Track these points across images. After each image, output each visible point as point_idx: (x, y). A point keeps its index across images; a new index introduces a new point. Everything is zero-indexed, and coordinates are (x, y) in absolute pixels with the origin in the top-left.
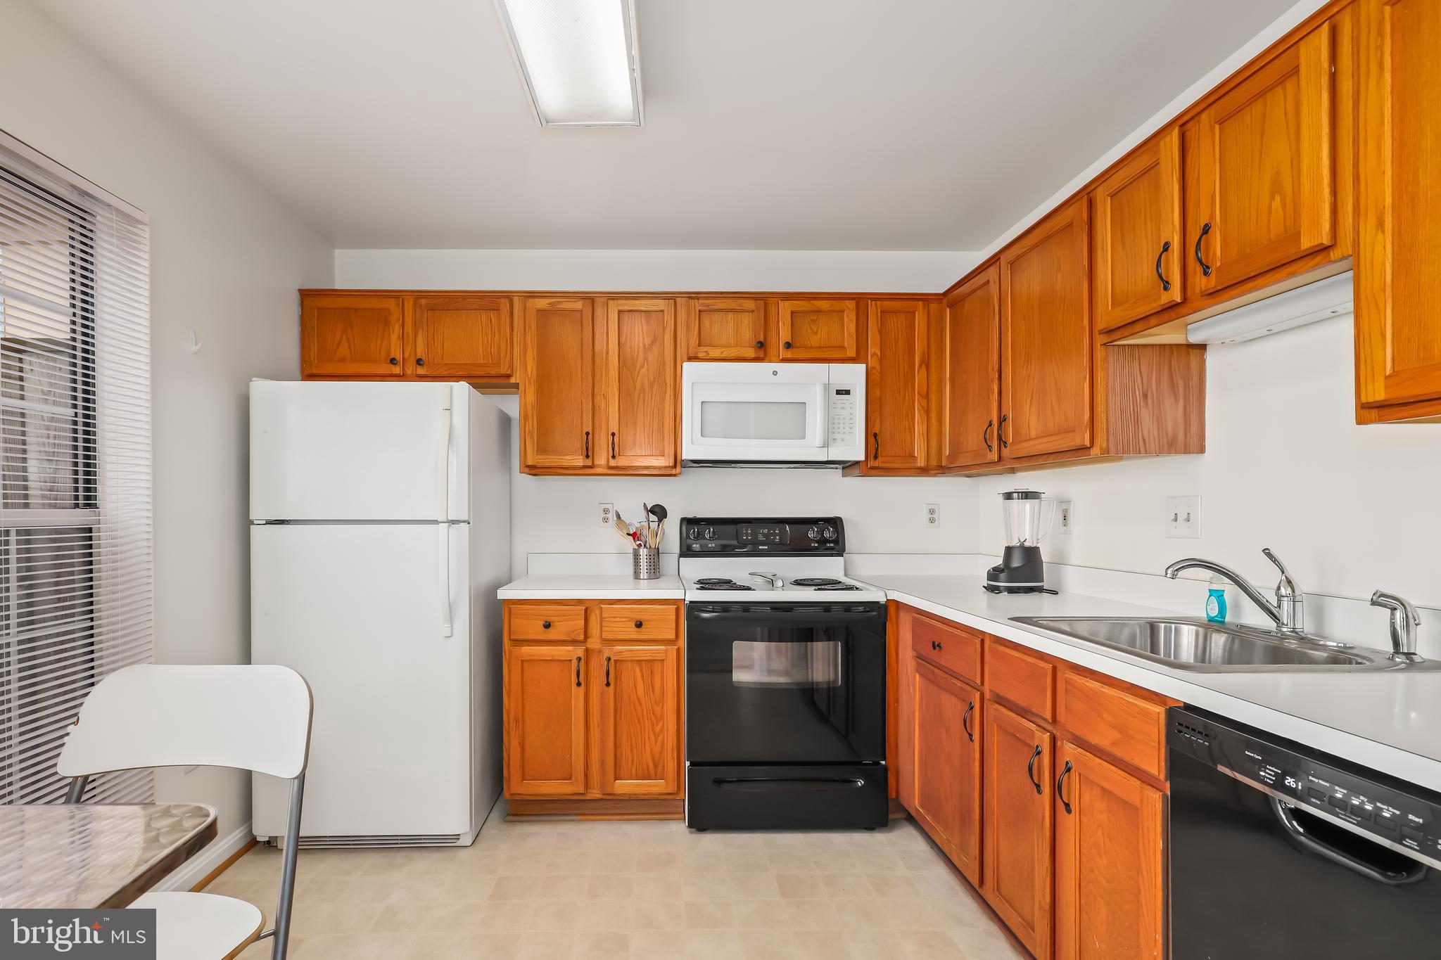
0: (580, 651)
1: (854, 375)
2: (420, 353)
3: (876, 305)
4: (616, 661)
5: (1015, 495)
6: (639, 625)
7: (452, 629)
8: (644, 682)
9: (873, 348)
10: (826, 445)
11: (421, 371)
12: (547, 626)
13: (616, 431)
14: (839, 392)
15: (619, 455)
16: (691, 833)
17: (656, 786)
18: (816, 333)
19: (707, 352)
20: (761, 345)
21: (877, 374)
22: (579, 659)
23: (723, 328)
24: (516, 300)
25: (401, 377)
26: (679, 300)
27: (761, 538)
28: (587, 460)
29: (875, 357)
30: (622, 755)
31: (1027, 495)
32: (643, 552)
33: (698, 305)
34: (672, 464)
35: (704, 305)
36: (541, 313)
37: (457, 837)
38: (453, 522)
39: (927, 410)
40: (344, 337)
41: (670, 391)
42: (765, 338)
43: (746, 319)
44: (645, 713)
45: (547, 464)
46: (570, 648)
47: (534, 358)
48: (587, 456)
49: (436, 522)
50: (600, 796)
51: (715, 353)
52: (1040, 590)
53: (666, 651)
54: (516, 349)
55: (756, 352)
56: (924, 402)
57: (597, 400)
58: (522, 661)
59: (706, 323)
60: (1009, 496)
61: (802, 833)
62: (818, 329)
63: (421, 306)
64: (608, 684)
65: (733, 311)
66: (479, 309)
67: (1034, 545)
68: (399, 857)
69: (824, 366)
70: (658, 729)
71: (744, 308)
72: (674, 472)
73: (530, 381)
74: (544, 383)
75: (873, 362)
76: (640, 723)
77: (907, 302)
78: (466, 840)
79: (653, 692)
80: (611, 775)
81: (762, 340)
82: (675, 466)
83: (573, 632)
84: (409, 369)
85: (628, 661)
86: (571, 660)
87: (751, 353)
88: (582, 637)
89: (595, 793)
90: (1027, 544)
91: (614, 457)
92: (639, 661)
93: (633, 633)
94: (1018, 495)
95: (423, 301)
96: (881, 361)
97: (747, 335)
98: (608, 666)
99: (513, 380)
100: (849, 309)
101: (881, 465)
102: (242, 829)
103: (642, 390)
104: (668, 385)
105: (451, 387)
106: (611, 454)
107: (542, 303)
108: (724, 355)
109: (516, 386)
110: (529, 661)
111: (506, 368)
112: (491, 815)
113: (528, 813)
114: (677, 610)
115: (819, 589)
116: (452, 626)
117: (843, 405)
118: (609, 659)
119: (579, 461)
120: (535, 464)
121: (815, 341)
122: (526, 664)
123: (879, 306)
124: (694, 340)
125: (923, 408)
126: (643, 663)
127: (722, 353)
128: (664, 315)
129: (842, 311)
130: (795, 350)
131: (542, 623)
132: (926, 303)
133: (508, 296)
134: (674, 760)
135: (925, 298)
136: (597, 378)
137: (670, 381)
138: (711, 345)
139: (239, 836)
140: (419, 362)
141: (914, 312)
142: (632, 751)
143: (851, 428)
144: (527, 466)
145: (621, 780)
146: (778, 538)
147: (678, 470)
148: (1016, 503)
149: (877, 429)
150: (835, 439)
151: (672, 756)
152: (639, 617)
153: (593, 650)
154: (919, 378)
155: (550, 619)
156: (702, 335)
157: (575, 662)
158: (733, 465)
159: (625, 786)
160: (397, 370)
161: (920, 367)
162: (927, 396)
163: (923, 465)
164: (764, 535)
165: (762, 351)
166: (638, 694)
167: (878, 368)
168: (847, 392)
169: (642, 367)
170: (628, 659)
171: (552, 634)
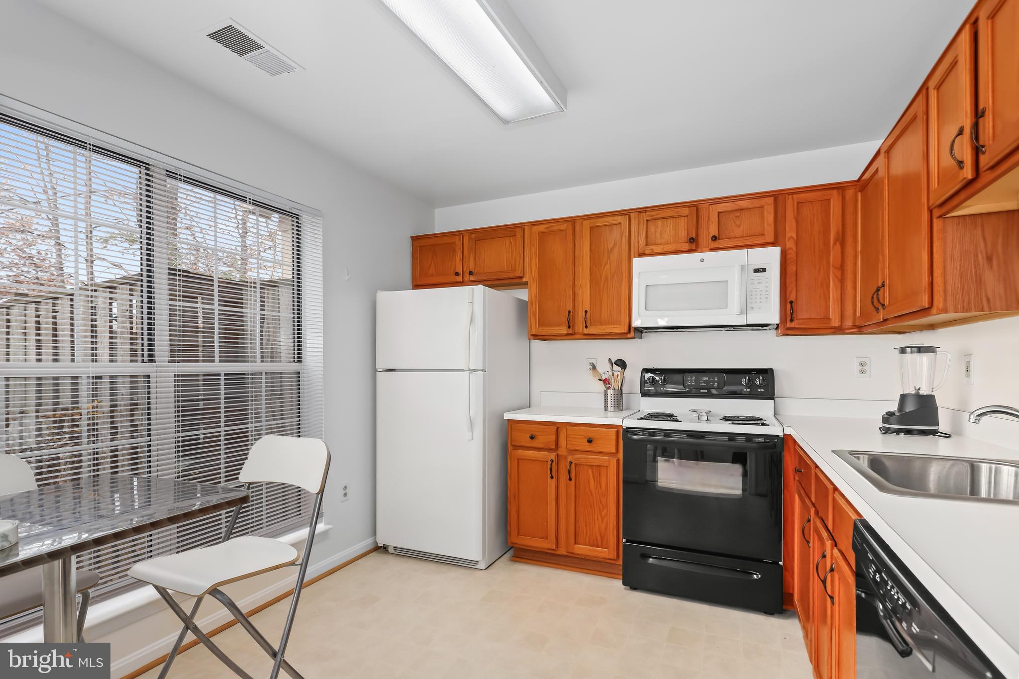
0: (553, 456)
1: (771, 256)
2: (472, 268)
3: (793, 198)
4: (576, 464)
5: (909, 350)
6: (590, 441)
7: (473, 436)
8: (594, 481)
9: (791, 233)
10: (743, 312)
11: (472, 278)
12: (532, 438)
13: (588, 309)
14: (756, 271)
15: (591, 325)
16: (625, 589)
17: (602, 553)
18: (739, 226)
19: (652, 249)
20: (692, 240)
21: (793, 253)
22: (552, 461)
23: (662, 231)
24: (526, 228)
25: (462, 283)
26: (633, 215)
27: (702, 384)
28: (569, 330)
29: (792, 240)
30: (579, 528)
31: (920, 350)
32: (610, 392)
33: (645, 216)
34: (626, 330)
35: (650, 216)
36: (541, 235)
37: (477, 562)
38: (474, 371)
39: (842, 279)
40: (433, 262)
41: (625, 279)
42: (697, 234)
43: (683, 222)
44: (595, 501)
45: (544, 333)
46: (547, 453)
47: (536, 265)
48: (569, 327)
49: (463, 370)
50: (565, 553)
51: (657, 249)
52: (934, 433)
53: (609, 461)
54: (527, 259)
55: (689, 246)
56: (839, 273)
57: (577, 289)
58: (518, 460)
59: (652, 228)
60: (903, 350)
61: (709, 605)
62: (740, 224)
63: (472, 238)
64: (570, 479)
65: (672, 217)
66: (505, 237)
67: (929, 393)
68: (445, 568)
69: (744, 251)
70: (604, 513)
71: (680, 214)
72: (629, 336)
73: (533, 280)
74: (543, 279)
75: (790, 244)
76: (591, 508)
77: (821, 192)
78: (482, 566)
79: (601, 487)
80: (572, 541)
81: (694, 236)
82: (629, 332)
83: (549, 443)
84: (466, 277)
85: (584, 465)
86: (547, 461)
87: (686, 247)
88: (554, 447)
89: (562, 551)
90: (921, 392)
91: (586, 327)
92: (591, 466)
93: (587, 447)
94: (911, 350)
95: (473, 236)
96: (797, 242)
97: (683, 234)
98: (570, 467)
99: (524, 280)
100: (768, 204)
101: (797, 326)
102: (370, 539)
103: (606, 279)
104: (624, 275)
105: (473, 288)
106: (585, 325)
107: (542, 228)
108: (665, 250)
109: (526, 284)
110: (521, 459)
111: (520, 272)
112: (505, 555)
113: (525, 557)
114: (617, 433)
115: (733, 423)
116: (472, 434)
117: (760, 281)
118: (571, 463)
119: (564, 330)
120: (536, 333)
121: (738, 232)
122: (520, 461)
123: (795, 198)
124: (642, 241)
125: (837, 277)
126: (594, 467)
127: (663, 249)
128: (621, 226)
129: (762, 207)
130: (720, 241)
131: (529, 435)
132: (841, 190)
133: (520, 226)
134: (614, 536)
135: (840, 187)
136: (576, 275)
137: (625, 273)
138: (655, 244)
139: (370, 542)
140: (471, 273)
141: (829, 200)
142: (586, 525)
143: (767, 298)
144: (532, 335)
145: (579, 544)
146: (716, 384)
147: (632, 334)
148: (908, 356)
149: (792, 297)
150: (752, 308)
151: (613, 533)
152: (590, 435)
153: (562, 456)
154: (834, 253)
155: (533, 433)
156: (649, 238)
157: (549, 462)
158: (675, 330)
159: (581, 549)
160: (459, 279)
161: (835, 244)
162: (842, 268)
163: (837, 325)
164: (705, 381)
165: (693, 244)
166: (590, 487)
167: (795, 249)
168: (764, 270)
169: (606, 264)
170: (584, 463)
171: (534, 443)
